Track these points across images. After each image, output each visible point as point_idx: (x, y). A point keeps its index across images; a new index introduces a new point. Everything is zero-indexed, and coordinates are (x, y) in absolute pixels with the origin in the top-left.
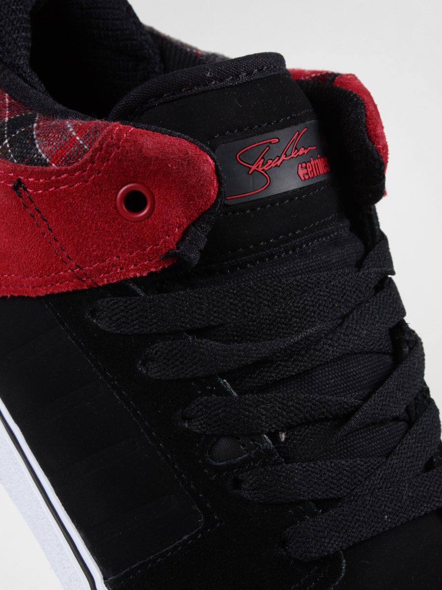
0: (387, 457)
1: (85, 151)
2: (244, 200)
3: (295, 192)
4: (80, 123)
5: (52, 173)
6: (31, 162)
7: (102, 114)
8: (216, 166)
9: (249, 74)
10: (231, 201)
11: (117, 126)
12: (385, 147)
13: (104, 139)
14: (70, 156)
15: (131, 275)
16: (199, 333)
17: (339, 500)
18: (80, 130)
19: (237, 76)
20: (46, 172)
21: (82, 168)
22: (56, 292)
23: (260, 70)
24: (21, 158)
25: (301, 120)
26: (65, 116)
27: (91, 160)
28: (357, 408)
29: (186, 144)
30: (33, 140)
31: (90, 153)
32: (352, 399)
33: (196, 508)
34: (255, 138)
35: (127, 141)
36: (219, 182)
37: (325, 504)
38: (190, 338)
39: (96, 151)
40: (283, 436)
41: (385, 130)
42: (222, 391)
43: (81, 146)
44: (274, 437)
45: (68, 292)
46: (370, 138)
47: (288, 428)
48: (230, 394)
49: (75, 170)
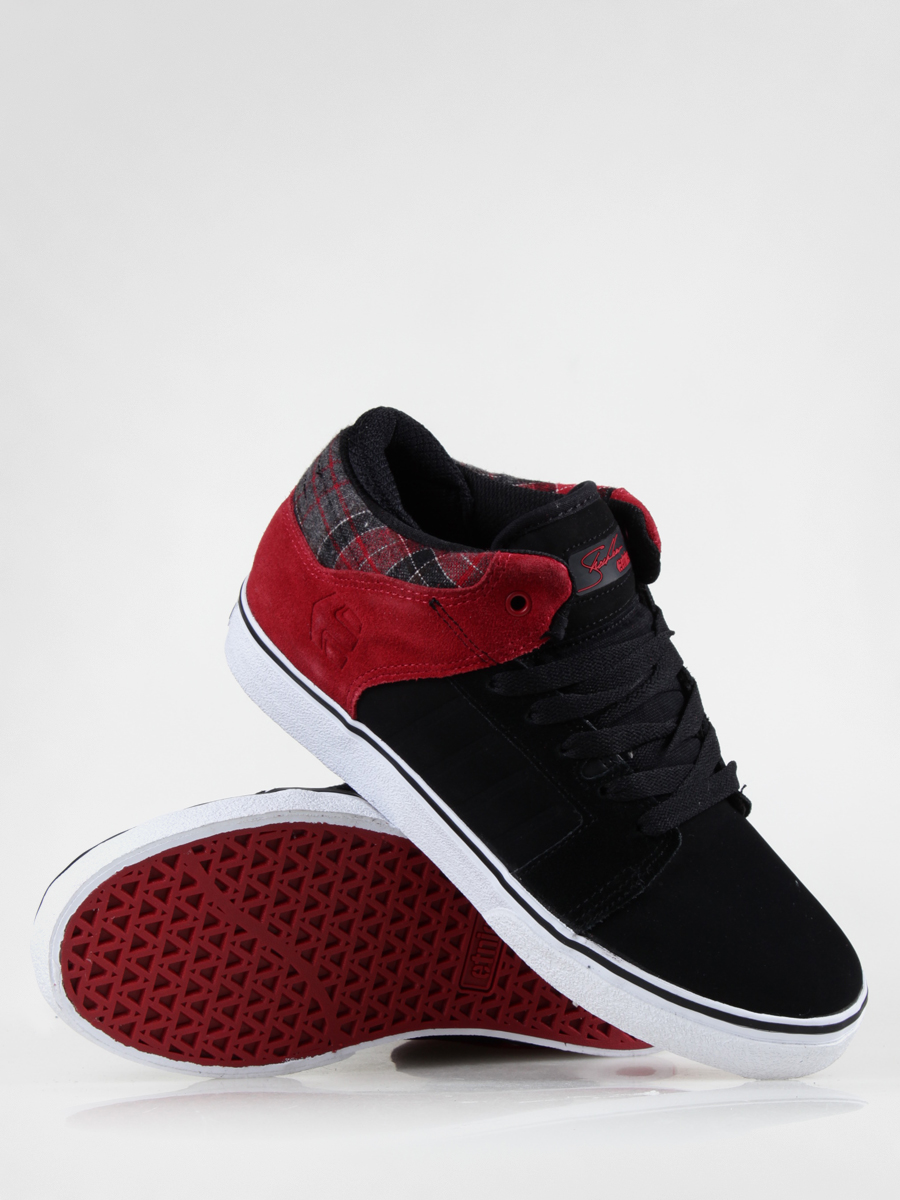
0: (694, 763)
1: (481, 575)
2: (589, 591)
3: (617, 582)
4: (475, 555)
5: (461, 593)
6: (442, 586)
7: (485, 546)
8: (568, 570)
9: (582, 504)
10: (581, 593)
11: (498, 555)
12: (659, 542)
13: (493, 565)
14: (471, 580)
15: (522, 653)
16: (565, 690)
17: (670, 795)
18: (475, 561)
19: (575, 507)
20: (456, 592)
21: (481, 587)
22: (464, 672)
23: (588, 500)
24: (433, 584)
25: (611, 531)
26: (461, 550)
27: (487, 581)
28: (674, 731)
29: (547, 560)
30: (440, 571)
31: (485, 576)
32: (670, 724)
33: (575, 811)
34: (591, 547)
35: (508, 565)
36: (573, 582)
37: (661, 797)
38: (562, 695)
39: (489, 575)
40: (632, 755)
41: (658, 530)
42: (588, 728)
43: (478, 572)
44: (625, 755)
45: (474, 671)
46: (650, 536)
47: (634, 748)
48: (593, 730)
49: (476, 589)
